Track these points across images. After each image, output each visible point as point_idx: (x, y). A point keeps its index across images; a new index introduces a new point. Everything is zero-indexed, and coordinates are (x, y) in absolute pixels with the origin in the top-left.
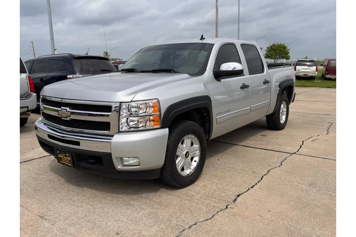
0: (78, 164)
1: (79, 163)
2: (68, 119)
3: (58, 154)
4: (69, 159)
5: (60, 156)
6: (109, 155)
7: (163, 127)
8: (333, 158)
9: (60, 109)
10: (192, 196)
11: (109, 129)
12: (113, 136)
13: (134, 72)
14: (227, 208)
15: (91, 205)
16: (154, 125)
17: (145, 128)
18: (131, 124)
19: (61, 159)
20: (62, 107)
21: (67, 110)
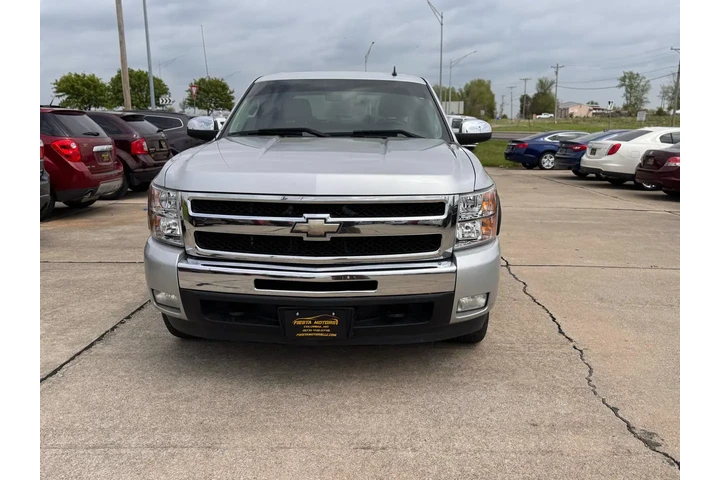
2: (328, 238)
3: (297, 318)
4: (336, 322)
5: (299, 323)
6: (448, 299)
9: (302, 219)
11: (440, 246)
13: (301, 135)
19: (300, 328)
20: (306, 215)
21: (325, 219)
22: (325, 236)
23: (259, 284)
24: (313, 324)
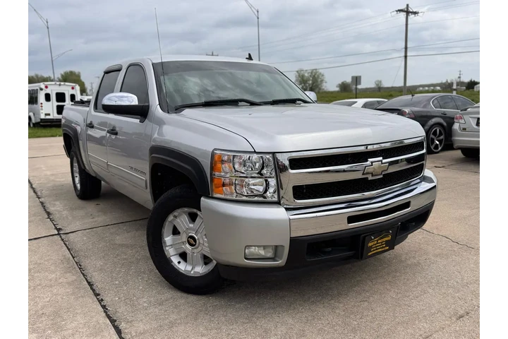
5: (371, 244)
19: (370, 249)
20: (370, 160)
21: (381, 161)
23: (351, 219)
24: (377, 243)
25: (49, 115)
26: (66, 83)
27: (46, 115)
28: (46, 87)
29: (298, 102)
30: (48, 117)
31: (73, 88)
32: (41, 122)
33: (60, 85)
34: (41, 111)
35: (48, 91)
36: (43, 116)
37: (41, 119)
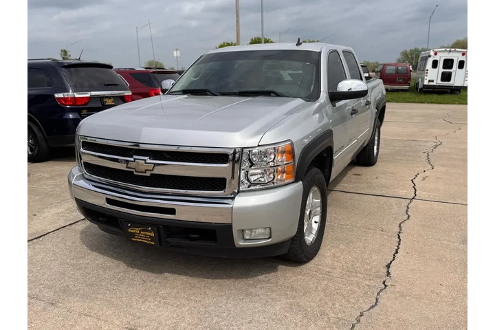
0: (166, 241)
1: (168, 240)
2: (148, 174)
3: (129, 227)
4: (153, 234)
5: (132, 231)
6: (228, 228)
7: (296, 181)
8: (464, 203)
9: (132, 159)
10: (329, 272)
11: (225, 188)
12: (233, 198)
14: (386, 286)
15: (196, 302)
16: (287, 178)
17: (272, 185)
18: (253, 178)
19: (133, 235)
20: (135, 157)
21: (145, 160)
22: (146, 173)
23: (109, 201)
24: (140, 233)
25: (433, 81)
26: (457, 50)
27: (430, 81)
28: (436, 54)
29: (272, 94)
30: (431, 83)
31: (463, 54)
32: (423, 88)
33: (450, 51)
34: (426, 78)
35: (437, 58)
36: (426, 83)
37: (424, 85)
